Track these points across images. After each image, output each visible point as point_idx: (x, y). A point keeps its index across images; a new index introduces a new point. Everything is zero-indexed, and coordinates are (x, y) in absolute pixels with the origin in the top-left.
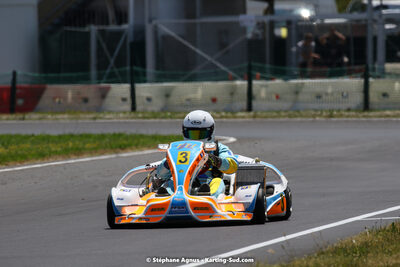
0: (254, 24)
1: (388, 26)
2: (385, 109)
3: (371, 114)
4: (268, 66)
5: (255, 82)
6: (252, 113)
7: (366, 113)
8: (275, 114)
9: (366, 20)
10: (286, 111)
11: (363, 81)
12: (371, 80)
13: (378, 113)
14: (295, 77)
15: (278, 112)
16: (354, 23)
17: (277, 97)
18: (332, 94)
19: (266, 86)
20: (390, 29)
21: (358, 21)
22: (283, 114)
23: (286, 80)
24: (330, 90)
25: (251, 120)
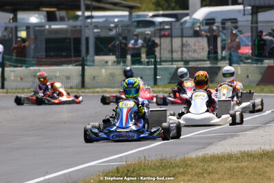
0: (3, 28)
1: (96, 30)
2: (96, 88)
3: (87, 91)
4: (14, 57)
5: (6, 69)
6: (5, 90)
7: (83, 90)
8: (20, 91)
9: (81, 27)
10: (27, 89)
11: (80, 68)
12: (86, 67)
13: (91, 90)
14: (33, 65)
15: (23, 89)
16: (73, 28)
17: (21, 79)
18: (59, 77)
19: (14, 71)
20: (97, 32)
21: (75, 27)
22: (26, 90)
23: (26, 67)
24: (58, 74)
25: (5, 94)
